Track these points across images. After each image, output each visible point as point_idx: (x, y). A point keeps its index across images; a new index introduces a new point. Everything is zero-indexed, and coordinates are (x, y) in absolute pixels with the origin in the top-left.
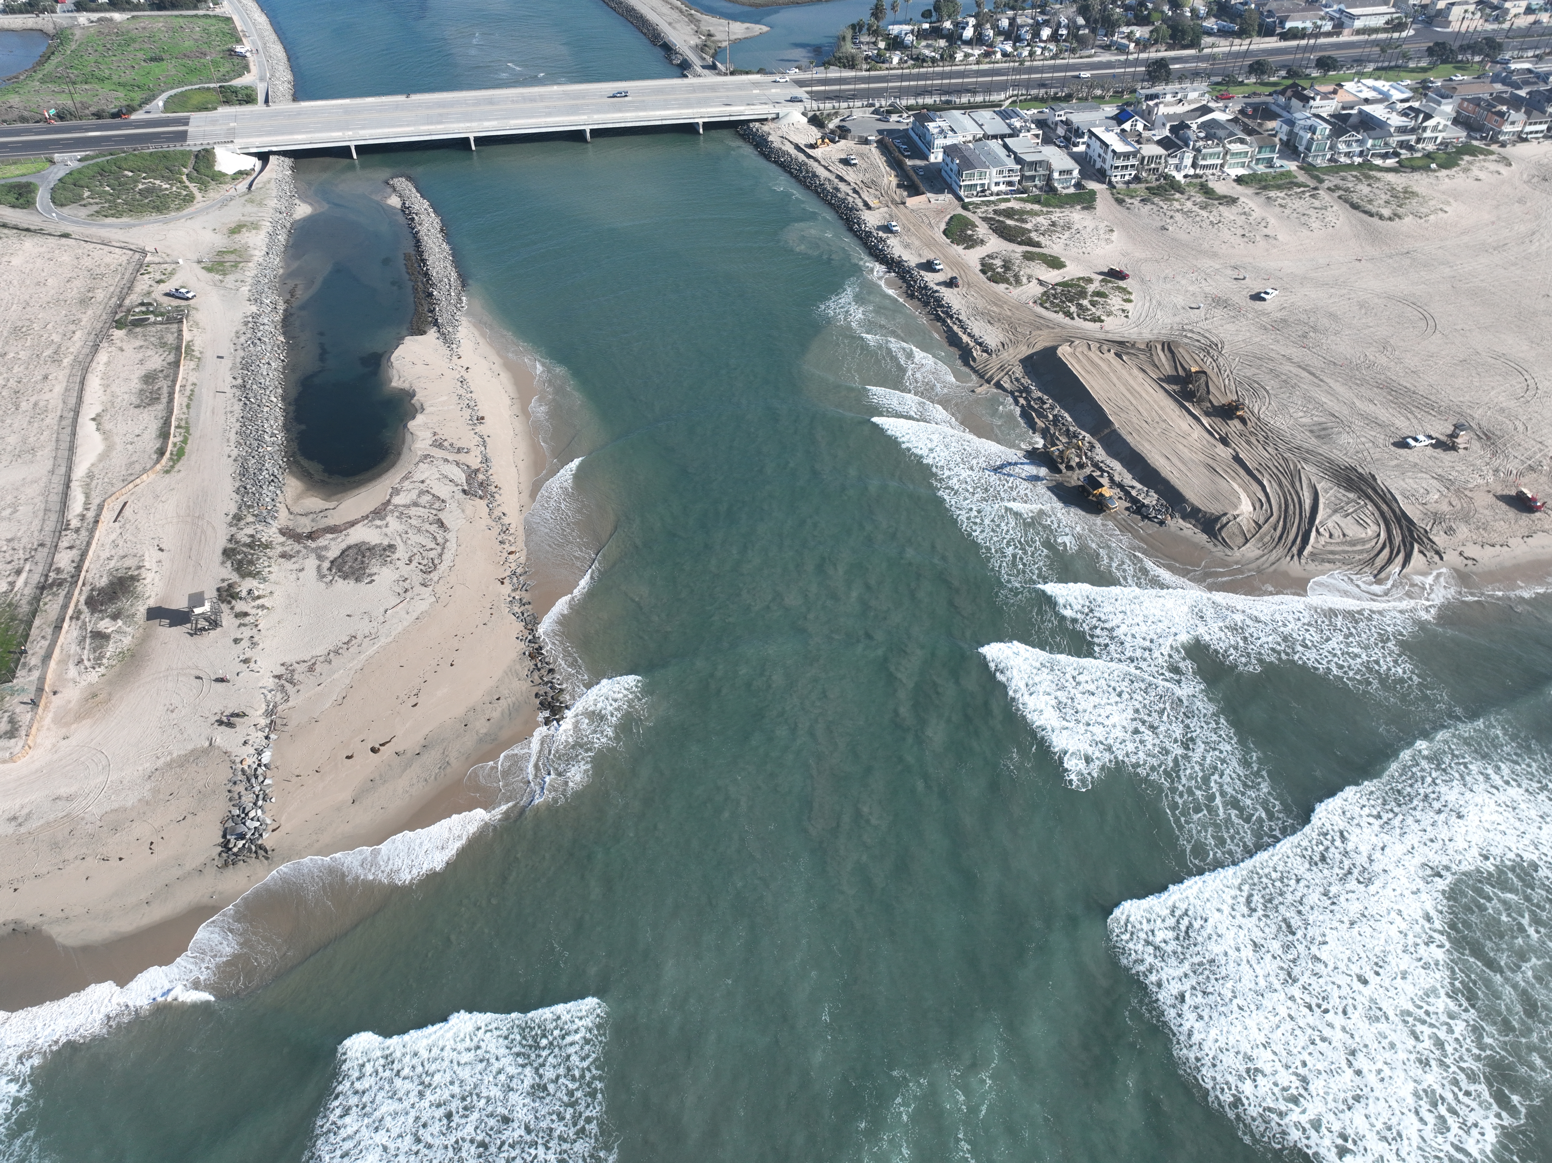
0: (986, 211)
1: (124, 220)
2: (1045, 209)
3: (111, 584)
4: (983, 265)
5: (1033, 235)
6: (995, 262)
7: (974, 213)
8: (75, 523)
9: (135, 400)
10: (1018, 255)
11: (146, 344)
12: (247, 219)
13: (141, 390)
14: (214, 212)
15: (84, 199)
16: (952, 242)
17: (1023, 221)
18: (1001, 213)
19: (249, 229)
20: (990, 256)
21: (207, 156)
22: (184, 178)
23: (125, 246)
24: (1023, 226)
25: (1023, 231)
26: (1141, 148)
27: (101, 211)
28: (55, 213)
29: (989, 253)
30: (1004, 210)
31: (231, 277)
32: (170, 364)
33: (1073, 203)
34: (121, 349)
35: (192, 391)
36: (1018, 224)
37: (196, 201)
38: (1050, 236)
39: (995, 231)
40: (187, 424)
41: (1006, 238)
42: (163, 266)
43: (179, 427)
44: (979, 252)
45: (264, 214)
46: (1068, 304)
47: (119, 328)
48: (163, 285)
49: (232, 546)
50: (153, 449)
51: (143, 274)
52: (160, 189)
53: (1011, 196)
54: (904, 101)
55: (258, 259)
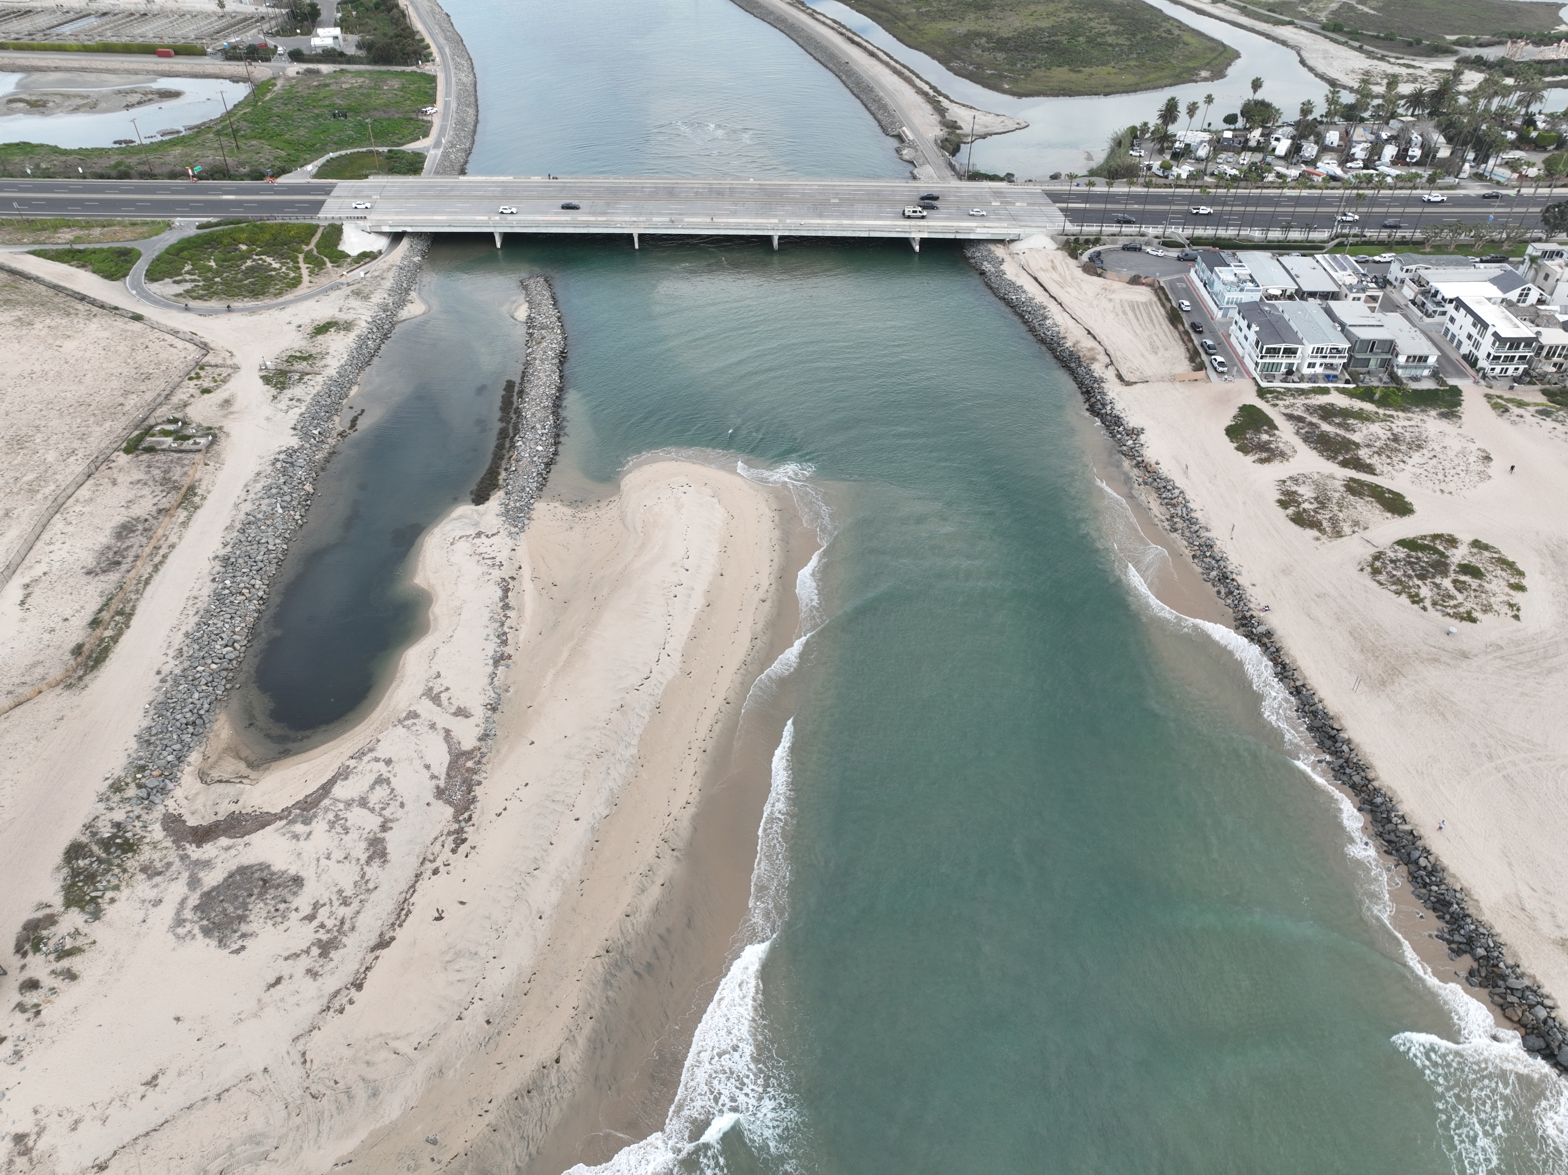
0: (1293, 405)
1: (213, 304)
2: (1381, 411)
4: (1283, 493)
5: (1363, 453)
6: (1301, 490)
7: (1275, 405)
9: (91, 562)
10: (1338, 485)
11: (145, 478)
12: (342, 317)
13: (109, 548)
14: (310, 303)
15: (181, 275)
16: (1238, 449)
17: (1348, 428)
18: (1315, 411)
19: (338, 330)
20: (1295, 480)
21: (335, 232)
22: (301, 257)
23: (191, 339)
24: (1348, 435)
25: (1348, 445)
26: (1538, 333)
27: (192, 290)
28: (143, 289)
29: (1293, 473)
30: (1321, 407)
31: (288, 393)
32: (160, 511)
33: (1426, 405)
34: (114, 483)
35: (165, 557)
36: (1341, 432)
37: (300, 287)
38: (1389, 457)
39: (1306, 439)
40: (134, 608)
41: (1321, 452)
42: (218, 370)
43: (120, 613)
44: (1277, 470)
45: (365, 311)
46: (1417, 582)
47: (127, 451)
48: (206, 396)
49: (84, 839)
50: (73, 645)
51: (191, 379)
52: (269, 268)
53: (1330, 385)
54: (1189, 232)
55: (332, 371)
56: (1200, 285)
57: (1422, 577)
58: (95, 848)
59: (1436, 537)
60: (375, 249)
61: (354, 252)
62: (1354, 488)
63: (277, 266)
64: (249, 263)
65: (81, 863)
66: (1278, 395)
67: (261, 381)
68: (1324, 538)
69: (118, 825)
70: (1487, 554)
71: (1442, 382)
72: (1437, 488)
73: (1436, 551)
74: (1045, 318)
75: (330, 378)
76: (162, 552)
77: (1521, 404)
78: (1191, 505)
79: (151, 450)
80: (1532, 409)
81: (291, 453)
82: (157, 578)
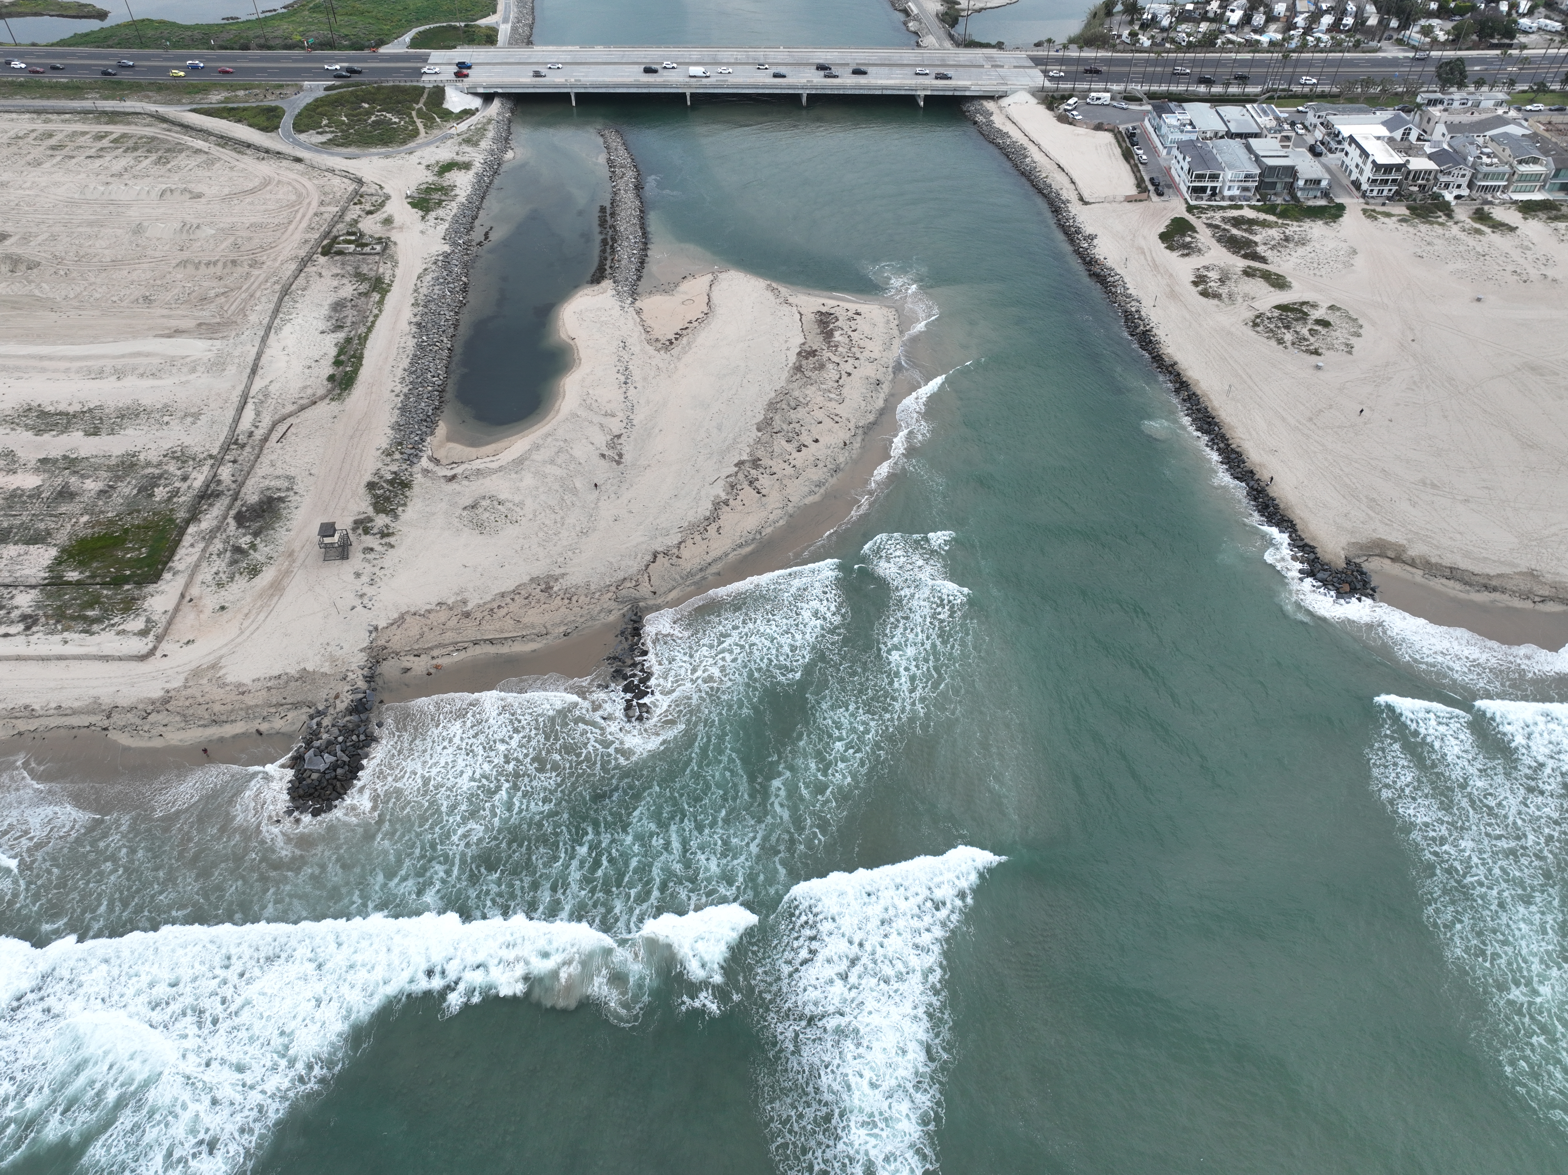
0: (1212, 217)
1: (352, 150)
2: (1280, 221)
4: (1196, 276)
5: (1260, 249)
6: (1210, 274)
7: (1199, 217)
8: (242, 438)
9: (322, 326)
10: (1238, 270)
11: (342, 272)
12: (460, 159)
13: (331, 317)
14: (432, 148)
15: (321, 127)
16: (1167, 248)
17: (1251, 232)
18: (1229, 221)
19: (460, 169)
20: (1207, 268)
21: (439, 94)
22: (414, 113)
23: (346, 174)
24: (1251, 237)
25: (1250, 243)
26: (1408, 161)
27: (334, 139)
28: (294, 138)
29: (1206, 264)
30: (1233, 218)
31: (432, 215)
32: (360, 294)
33: (1316, 217)
34: (320, 275)
35: (373, 323)
36: (1246, 235)
37: (419, 137)
38: (1279, 251)
39: (1219, 240)
40: (362, 354)
41: (1229, 249)
42: (374, 198)
43: (354, 356)
44: (1195, 262)
45: (477, 155)
46: (1283, 330)
47: (324, 254)
48: (370, 216)
49: (376, 480)
50: (327, 376)
51: (355, 204)
52: (390, 122)
53: (1244, 203)
54: (1146, 88)
55: (462, 199)
56: (1151, 130)
57: (1288, 327)
58: (385, 485)
59: (1304, 303)
60: (473, 107)
61: (456, 110)
62: (1248, 273)
63: (397, 120)
64: (373, 118)
65: (378, 492)
66: (1202, 210)
67: (409, 206)
68: (1222, 305)
69: (395, 473)
70: (1338, 313)
71: (1331, 200)
72: (1312, 272)
73: (1301, 311)
74: (1026, 157)
75: (463, 204)
76: (371, 319)
77: (1388, 215)
78: (1127, 286)
79: (340, 253)
80: (1394, 219)
81: (446, 255)
82: (372, 336)
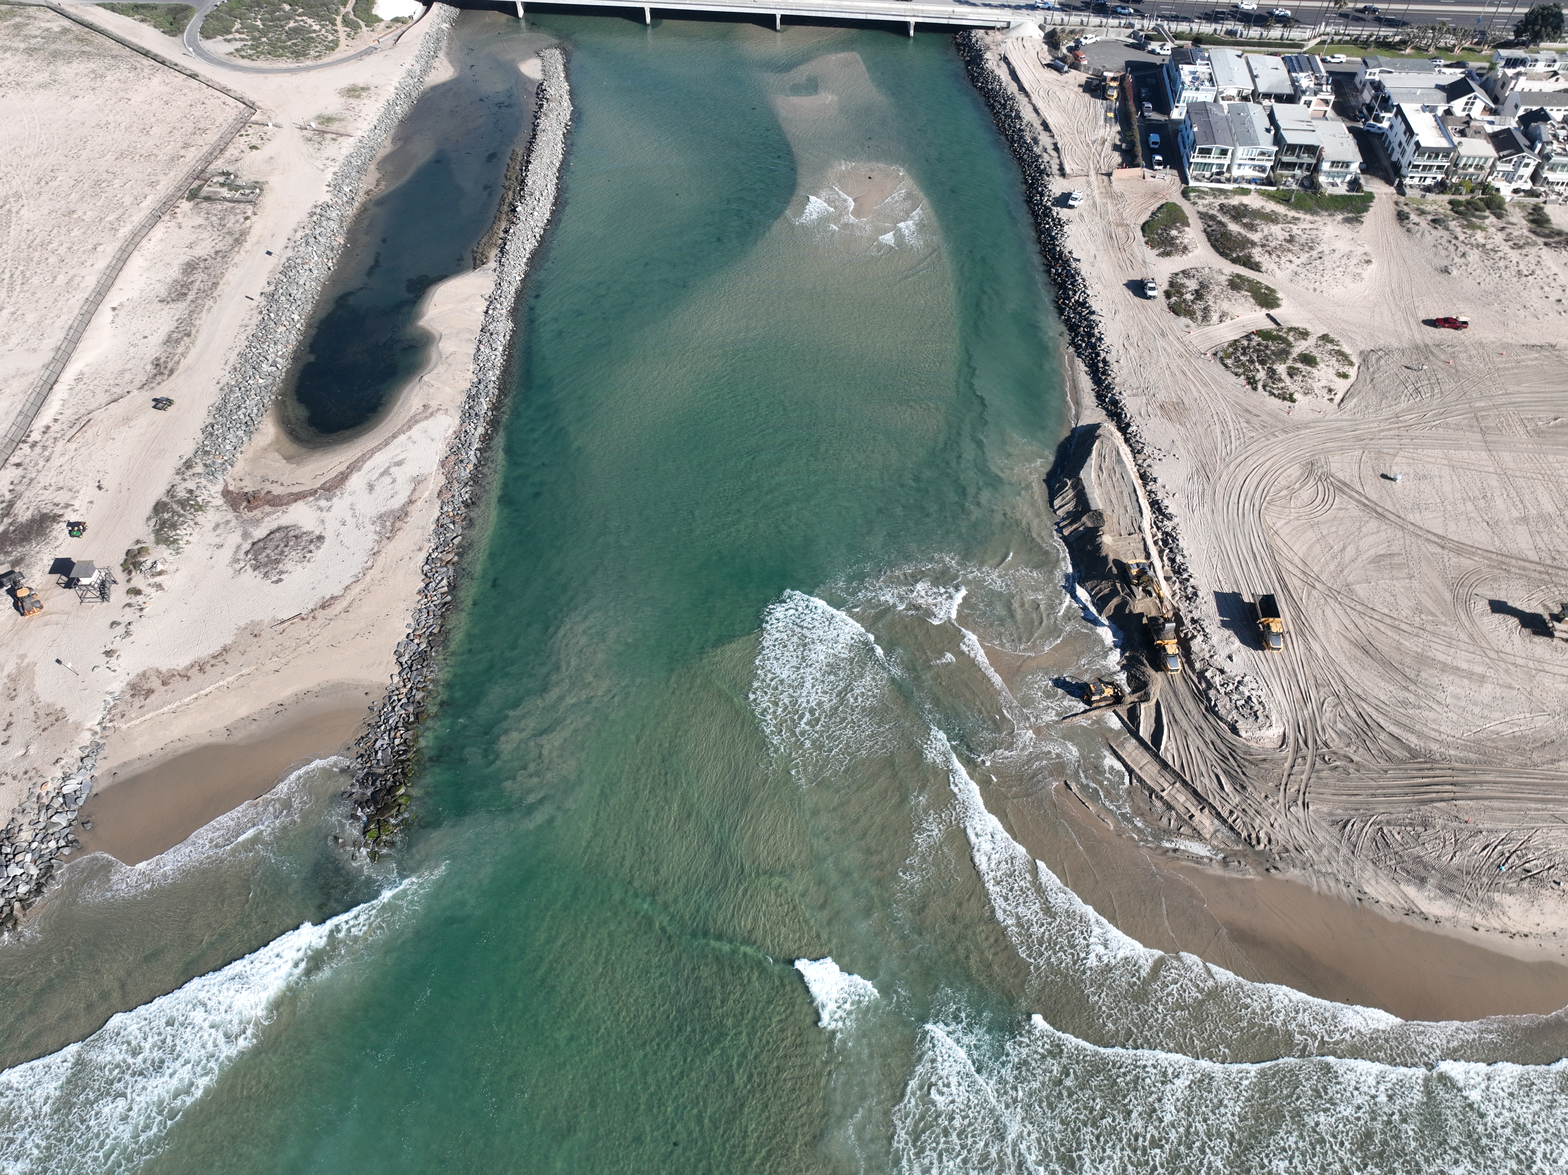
0: (1210, 205)
1: (260, 64)
3: (33, 521)
4: (1172, 284)
5: (1256, 252)
6: (1188, 283)
7: (1194, 204)
8: (35, 436)
9: (163, 294)
10: (1223, 279)
11: (206, 223)
12: (374, 82)
13: (176, 281)
14: (346, 67)
15: (231, 33)
16: (1146, 243)
17: (1251, 227)
18: (1228, 211)
19: (369, 94)
20: (1186, 274)
22: (339, 19)
23: (240, 97)
24: (1249, 235)
25: (1245, 244)
26: (1459, 144)
27: (242, 49)
28: (198, 46)
29: (1187, 267)
30: (1235, 207)
31: (324, 153)
32: (217, 253)
33: (1335, 210)
34: (179, 226)
36: (1244, 232)
37: (337, 50)
38: (1279, 256)
39: (1209, 236)
40: (198, 331)
41: (1218, 249)
42: (264, 129)
43: (188, 335)
44: (1174, 263)
45: (393, 77)
46: (1257, 366)
47: (189, 199)
48: (254, 152)
49: (167, 499)
50: (152, 358)
51: (241, 135)
52: (310, 30)
53: (1253, 187)
54: (1173, 25)
55: (363, 134)
60: (407, 15)
61: (386, 16)
62: (1236, 283)
63: (317, 28)
64: (292, 24)
67: (301, 140)
68: (1193, 326)
70: (1329, 346)
71: (1359, 189)
73: (1285, 340)
74: (1013, 110)
75: (361, 141)
78: (1088, 292)
79: (207, 199)
80: (1431, 218)
81: (325, 207)
